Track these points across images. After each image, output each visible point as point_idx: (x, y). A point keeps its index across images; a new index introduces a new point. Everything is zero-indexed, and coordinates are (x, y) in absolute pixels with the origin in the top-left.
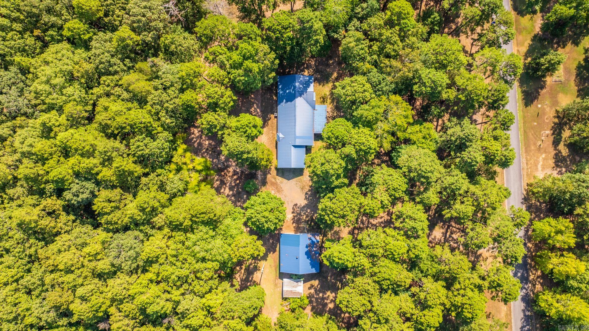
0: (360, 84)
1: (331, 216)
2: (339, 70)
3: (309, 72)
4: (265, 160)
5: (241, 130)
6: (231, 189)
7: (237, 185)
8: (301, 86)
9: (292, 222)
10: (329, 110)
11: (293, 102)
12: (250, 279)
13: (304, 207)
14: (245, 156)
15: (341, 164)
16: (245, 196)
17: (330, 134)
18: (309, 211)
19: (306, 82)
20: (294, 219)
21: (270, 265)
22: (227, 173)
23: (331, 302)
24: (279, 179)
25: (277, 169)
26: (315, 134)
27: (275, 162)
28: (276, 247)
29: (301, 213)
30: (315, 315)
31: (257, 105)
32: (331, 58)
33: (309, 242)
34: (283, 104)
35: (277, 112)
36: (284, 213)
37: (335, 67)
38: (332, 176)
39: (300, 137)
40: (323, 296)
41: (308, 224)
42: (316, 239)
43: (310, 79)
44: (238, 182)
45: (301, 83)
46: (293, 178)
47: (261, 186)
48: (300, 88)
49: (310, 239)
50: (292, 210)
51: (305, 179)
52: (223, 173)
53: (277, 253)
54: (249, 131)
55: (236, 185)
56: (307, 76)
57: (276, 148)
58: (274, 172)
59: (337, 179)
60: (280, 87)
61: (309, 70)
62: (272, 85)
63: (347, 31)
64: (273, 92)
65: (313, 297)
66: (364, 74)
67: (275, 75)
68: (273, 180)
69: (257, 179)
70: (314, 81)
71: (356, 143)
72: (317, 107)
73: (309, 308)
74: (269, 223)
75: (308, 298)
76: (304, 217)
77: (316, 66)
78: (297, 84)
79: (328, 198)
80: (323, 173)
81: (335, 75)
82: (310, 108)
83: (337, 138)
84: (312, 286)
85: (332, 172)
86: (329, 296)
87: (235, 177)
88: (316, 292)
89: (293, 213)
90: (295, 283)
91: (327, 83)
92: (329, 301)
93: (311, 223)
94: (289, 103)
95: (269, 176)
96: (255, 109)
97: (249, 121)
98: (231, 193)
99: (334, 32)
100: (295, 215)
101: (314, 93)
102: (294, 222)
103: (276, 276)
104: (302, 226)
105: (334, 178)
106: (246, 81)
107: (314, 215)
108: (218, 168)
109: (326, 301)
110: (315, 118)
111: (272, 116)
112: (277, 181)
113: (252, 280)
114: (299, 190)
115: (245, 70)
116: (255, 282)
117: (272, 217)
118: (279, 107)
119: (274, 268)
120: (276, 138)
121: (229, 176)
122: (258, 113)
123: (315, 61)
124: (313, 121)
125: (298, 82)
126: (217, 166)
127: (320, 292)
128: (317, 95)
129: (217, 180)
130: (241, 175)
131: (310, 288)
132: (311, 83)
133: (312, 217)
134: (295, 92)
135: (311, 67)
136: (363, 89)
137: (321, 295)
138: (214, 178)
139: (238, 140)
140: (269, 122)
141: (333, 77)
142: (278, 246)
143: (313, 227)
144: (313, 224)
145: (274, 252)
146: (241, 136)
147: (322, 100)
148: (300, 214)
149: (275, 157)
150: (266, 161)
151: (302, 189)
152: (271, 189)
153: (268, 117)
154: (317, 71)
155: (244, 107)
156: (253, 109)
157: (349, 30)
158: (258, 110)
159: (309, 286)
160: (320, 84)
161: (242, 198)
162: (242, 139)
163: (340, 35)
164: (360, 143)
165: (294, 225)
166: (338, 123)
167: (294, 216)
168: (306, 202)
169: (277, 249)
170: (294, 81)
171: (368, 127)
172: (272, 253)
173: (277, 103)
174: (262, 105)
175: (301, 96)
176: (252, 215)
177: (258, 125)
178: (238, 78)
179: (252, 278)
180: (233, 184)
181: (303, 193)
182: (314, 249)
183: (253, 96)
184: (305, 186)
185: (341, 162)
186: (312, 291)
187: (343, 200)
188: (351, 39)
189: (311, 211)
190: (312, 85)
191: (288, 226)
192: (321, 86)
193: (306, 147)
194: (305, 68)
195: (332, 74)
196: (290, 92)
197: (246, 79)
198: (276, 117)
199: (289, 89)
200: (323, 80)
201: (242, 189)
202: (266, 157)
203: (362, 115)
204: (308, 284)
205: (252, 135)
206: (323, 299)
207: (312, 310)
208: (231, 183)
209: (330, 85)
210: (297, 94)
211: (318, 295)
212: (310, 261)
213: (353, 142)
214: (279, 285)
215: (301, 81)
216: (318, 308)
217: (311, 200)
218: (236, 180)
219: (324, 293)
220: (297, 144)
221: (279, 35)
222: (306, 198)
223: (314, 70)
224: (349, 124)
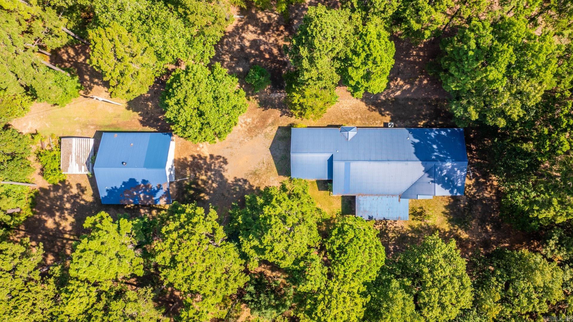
0: (457, 297)
1: (175, 235)
2: (473, 243)
3: (469, 186)
4: (301, 100)
5: (360, 42)
6: (255, 44)
7: (261, 54)
8: (445, 172)
9: (196, 154)
10: (399, 224)
11: (414, 157)
12: (96, 80)
13: (222, 176)
14: (304, 52)
15: (284, 258)
16: (241, 69)
17: (351, 234)
18: (214, 185)
19: (453, 182)
20: (201, 158)
21: (119, 116)
22: (283, 36)
23: (56, 223)
24: (272, 131)
25: (289, 128)
26: (354, 197)
27: (301, 123)
28: (150, 126)
29: (211, 170)
30: (32, 194)
31: (408, 91)
32: (497, 227)
33: (154, 185)
34: (411, 138)
35: (395, 127)
36: (199, 138)
37: (479, 235)
38: (259, 238)
39: (347, 169)
40: (67, 209)
41: (191, 183)
42: (161, 198)
43: (459, 189)
44: (267, 56)
45: (451, 172)
46: (274, 157)
47: (260, 99)
48: (441, 170)
49: (159, 187)
50: (215, 155)
51: (272, 178)
52: (282, 28)
53: (141, 128)
54: (358, 61)
55: (261, 52)
56: (463, 184)
57: (329, 126)
58: (285, 121)
59: (255, 248)
60: (443, 133)
61: (474, 186)
62: (451, 115)
63: (561, 264)
64: (431, 120)
65: (65, 192)
66: (477, 302)
67: (473, 119)
68: (270, 121)
69: (272, 91)
70: (452, 197)
71: (331, 291)
72: (406, 203)
73: (45, 184)
74: (176, 107)
75: (63, 182)
76: (204, 177)
77: (481, 200)
78: (449, 164)
79: (214, 230)
80: (265, 219)
81: (465, 236)
82: (404, 187)
83: (342, 250)
84: (82, 190)
85: (267, 238)
86: (67, 219)
87: (275, 51)
88: (72, 197)
89: (212, 156)
90: (84, 160)
91: (450, 221)
92: (57, 219)
93: (193, 189)
94: (413, 149)
95: (277, 112)
96: (401, 86)
97: (378, 60)
98: (247, 44)
99: (561, 238)
100: (208, 160)
101: (431, 197)
102: (194, 157)
103: (101, 126)
104: (188, 172)
105: (256, 243)
106: (466, 53)
107: (208, 194)
108: (292, 20)
109: (58, 214)
110: (385, 198)
111: (387, 119)
112: (269, 128)
113: (94, 83)
114: (252, 167)
115: (492, 49)
116: (91, 88)
117: (187, 112)
118: (405, 131)
119: (115, 122)
120: (347, 126)
121: (276, 40)
122: (393, 92)
123: (490, 199)
124: (378, 195)
125: (453, 167)
126: (295, 18)
127: (74, 204)
128: (427, 201)
129: (269, 17)
130: (279, 62)
131: (79, 186)
132: (451, 192)
133: (203, 191)
134: (433, 160)
135: (478, 191)
136: (448, 303)
137: (68, 206)
138: (273, 11)
139: (337, 34)
140: (377, 114)
141: (460, 231)
142: (153, 130)
143: (186, 192)
144: (192, 192)
145: (141, 122)
146: (347, 44)
147: (419, 210)
148: (209, 169)
149: (313, 123)
150: (301, 105)
151: (254, 174)
152: (255, 116)
153: (386, 110)
154: (472, 201)
155: (405, 66)
156: (401, 83)
157: (564, 271)
158: (398, 93)
159: (83, 185)
160: (446, 207)
161: (238, 64)
162: (341, 45)
163: (553, 251)
164: (330, 302)
165: (190, 159)
166: (373, 250)
167: (205, 159)
168: (230, 180)
169: (147, 129)
170: (455, 159)
171: (366, 312)
172: (141, 118)
173: (412, 127)
174: (408, 99)
175: (426, 171)
176: (191, 75)
177: (371, 83)
178: (472, 35)
179: (97, 84)
180: (262, 48)
181: (246, 175)
182: (142, 195)
183: (425, 82)
184: (259, 178)
185: (288, 258)
186: (75, 191)
187: (208, 263)
188: (548, 277)
189: (214, 189)
190: (447, 193)
191: (187, 149)
192: (444, 209)
193: (330, 181)
194: (477, 180)
195: (466, 230)
196: (433, 150)
197: (471, 53)
198: (386, 125)
199: (440, 150)
200: (454, 214)
201: (254, 63)
202: (309, 102)
203: (392, 300)
204: (85, 183)
205: (350, 69)
206: (62, 209)
207: (42, 189)
208: (265, 43)
209: (446, 227)
210: (431, 164)
211: (68, 201)
212: (118, 187)
213: (334, 286)
214: (85, 131)
215: (455, 172)
216: (46, 200)
217: (234, 189)
218: (270, 53)
219: (71, 212)
220: (335, 164)
221: (564, 126)
222: (237, 180)
223: (473, 196)
224: (373, 275)
